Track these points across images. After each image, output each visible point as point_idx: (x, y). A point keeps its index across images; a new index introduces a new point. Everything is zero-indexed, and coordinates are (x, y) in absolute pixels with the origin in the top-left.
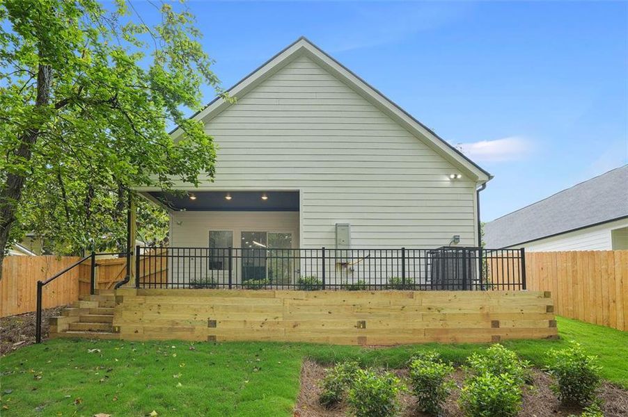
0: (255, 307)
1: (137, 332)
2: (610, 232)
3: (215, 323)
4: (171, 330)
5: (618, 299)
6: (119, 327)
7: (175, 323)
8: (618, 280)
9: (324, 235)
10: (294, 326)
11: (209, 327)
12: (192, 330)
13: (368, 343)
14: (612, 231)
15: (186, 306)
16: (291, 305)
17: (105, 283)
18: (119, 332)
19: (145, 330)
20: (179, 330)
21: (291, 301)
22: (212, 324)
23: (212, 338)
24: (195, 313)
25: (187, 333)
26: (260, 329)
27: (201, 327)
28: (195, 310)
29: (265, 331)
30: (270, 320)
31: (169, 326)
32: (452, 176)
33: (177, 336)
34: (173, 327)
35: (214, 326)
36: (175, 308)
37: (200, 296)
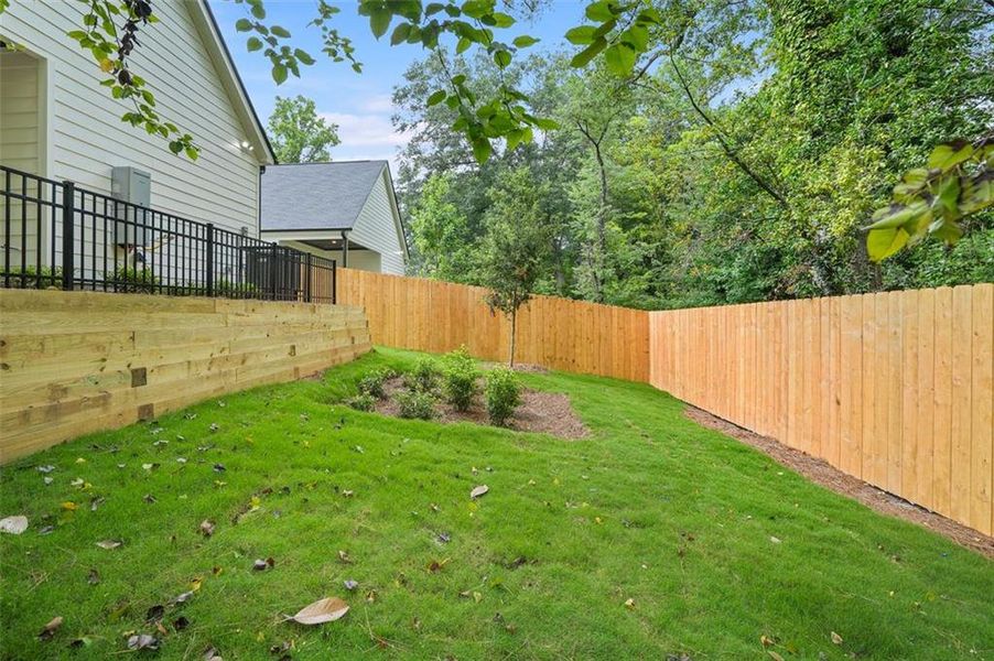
3: (145, 376)
4: (54, 412)
7: (58, 390)
8: (362, 295)
10: (243, 362)
11: (134, 385)
12: (104, 400)
13: (301, 375)
15: (76, 340)
20: (75, 407)
21: (233, 318)
22: (139, 377)
23: (146, 410)
24: (99, 355)
25: (96, 413)
26: (209, 373)
27: (120, 391)
28: (99, 347)
29: (215, 376)
30: (216, 355)
31: (45, 404)
32: (245, 144)
33: (73, 424)
34: (57, 401)
35: (144, 383)
36: (49, 344)
37: (103, 308)
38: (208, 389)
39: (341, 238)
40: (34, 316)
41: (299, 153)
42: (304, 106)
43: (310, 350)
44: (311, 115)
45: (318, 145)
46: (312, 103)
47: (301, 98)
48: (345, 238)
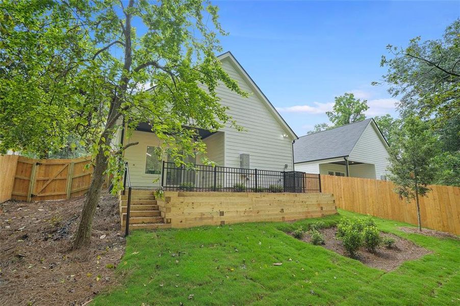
0: (241, 203)
1: (181, 222)
2: (318, 166)
3: (223, 213)
4: (201, 219)
5: (343, 197)
6: (170, 219)
7: (202, 214)
9: (233, 159)
10: (258, 213)
11: (220, 215)
12: (212, 218)
13: (286, 220)
14: (320, 164)
15: (207, 203)
16: (255, 200)
17: (44, 180)
18: (170, 223)
19: (186, 219)
20: (206, 218)
21: (255, 199)
22: (222, 214)
23: (223, 222)
24: (213, 207)
25: (210, 220)
26: (244, 215)
27: (216, 216)
28: (212, 205)
29: (246, 216)
30: (247, 210)
31: (200, 217)
32: (285, 135)
33: (205, 222)
34: (202, 217)
35: (223, 215)
36: (202, 204)
37: (213, 196)
38: (243, 219)
39: (344, 160)
40: (199, 198)
41: (349, 118)
42: (348, 97)
43: (292, 211)
44: (352, 100)
45: (358, 112)
46: (352, 94)
47: (346, 94)
48: (346, 160)
